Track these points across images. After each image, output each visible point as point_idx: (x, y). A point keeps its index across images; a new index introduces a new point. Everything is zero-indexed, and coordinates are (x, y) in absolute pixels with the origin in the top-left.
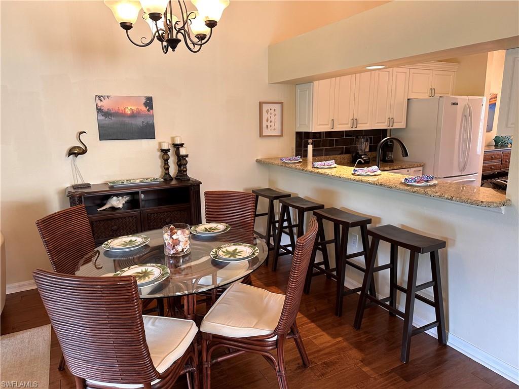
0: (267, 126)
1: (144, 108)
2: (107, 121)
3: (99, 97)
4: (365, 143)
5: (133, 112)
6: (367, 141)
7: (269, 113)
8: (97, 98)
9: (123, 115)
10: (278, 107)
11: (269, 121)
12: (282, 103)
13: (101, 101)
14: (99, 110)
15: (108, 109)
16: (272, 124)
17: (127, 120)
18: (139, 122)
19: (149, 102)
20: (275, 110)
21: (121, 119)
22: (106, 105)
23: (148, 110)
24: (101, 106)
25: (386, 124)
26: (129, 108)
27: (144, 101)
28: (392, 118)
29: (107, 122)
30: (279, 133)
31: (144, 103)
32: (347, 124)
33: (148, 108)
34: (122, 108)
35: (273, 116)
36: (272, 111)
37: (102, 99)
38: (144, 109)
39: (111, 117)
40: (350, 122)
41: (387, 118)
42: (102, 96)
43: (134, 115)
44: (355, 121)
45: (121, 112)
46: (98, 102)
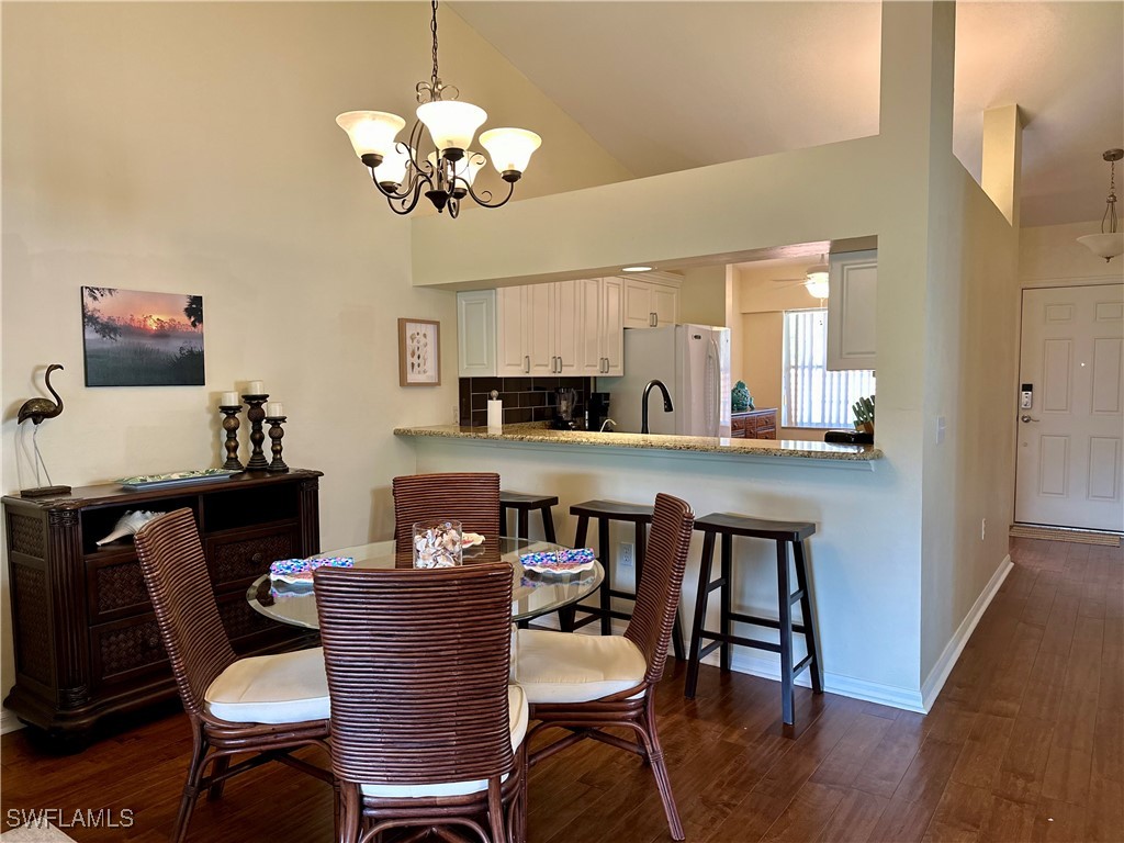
0: (413, 364)
1: (186, 318)
2: (108, 344)
3: (91, 290)
5: (162, 326)
7: (415, 341)
8: (86, 292)
9: (142, 332)
10: (431, 331)
11: (416, 356)
12: (437, 323)
13: (95, 298)
14: (88, 319)
15: (109, 318)
16: (421, 360)
17: (149, 344)
18: (173, 348)
19: (195, 308)
20: (425, 335)
21: (135, 341)
22: (103, 307)
23: (194, 324)
24: (95, 309)
25: (599, 368)
26: (155, 317)
27: (185, 304)
28: (606, 358)
29: (106, 346)
30: (435, 380)
31: (186, 310)
32: (548, 365)
33: (193, 319)
34: (139, 317)
35: (421, 346)
36: (421, 337)
37: (98, 294)
38: (185, 320)
39: (115, 335)
40: (551, 361)
41: (599, 358)
42: (98, 289)
43: (163, 334)
44: (557, 360)
45: (137, 325)
46: (88, 300)
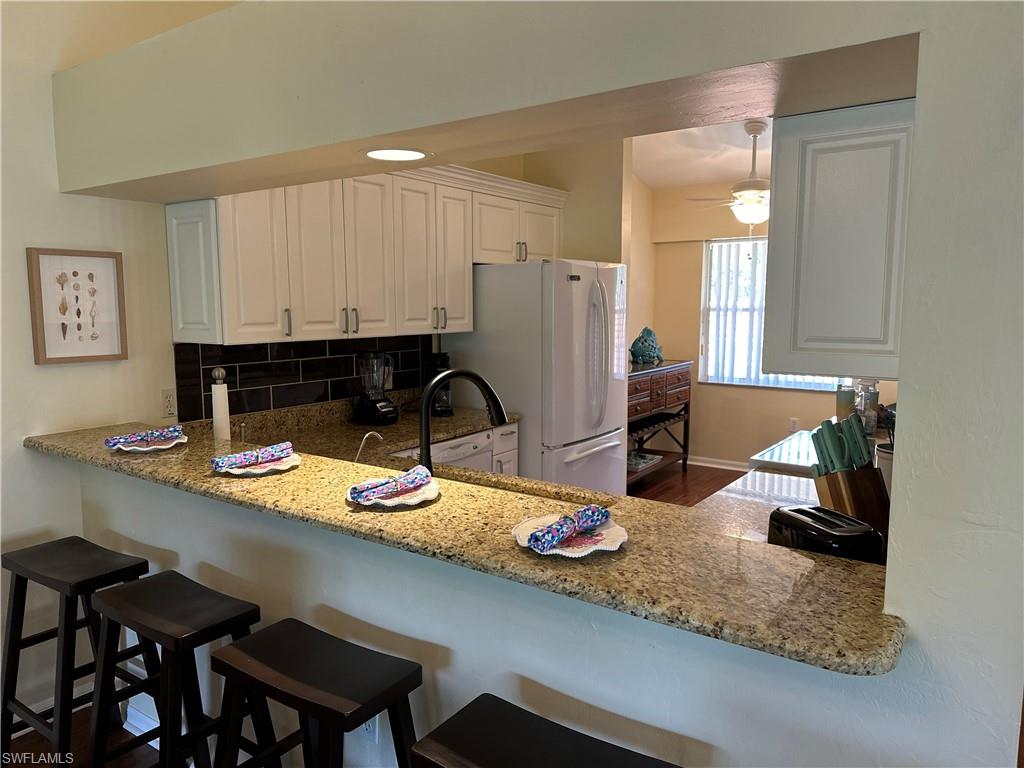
0: (63, 326)
4: (382, 369)
6: (387, 364)
7: (69, 285)
10: (104, 269)
11: (72, 311)
12: (117, 257)
16: (85, 319)
20: (91, 276)
25: (429, 321)
28: (442, 309)
32: (331, 322)
35: (84, 294)
40: (339, 317)
41: (430, 309)
44: (351, 315)
